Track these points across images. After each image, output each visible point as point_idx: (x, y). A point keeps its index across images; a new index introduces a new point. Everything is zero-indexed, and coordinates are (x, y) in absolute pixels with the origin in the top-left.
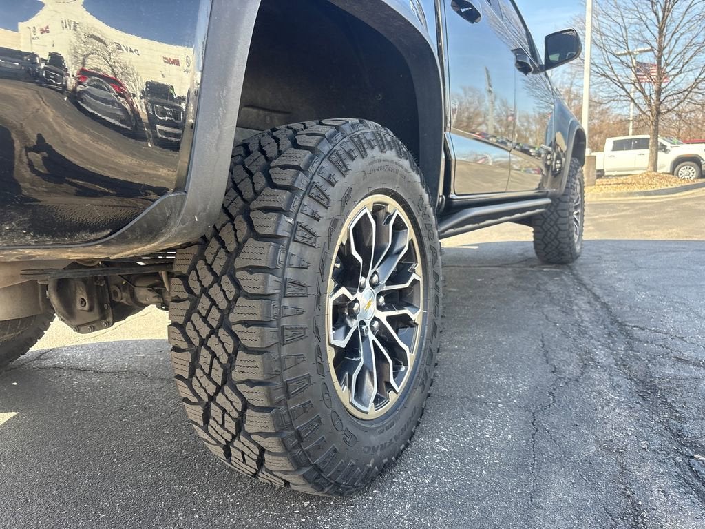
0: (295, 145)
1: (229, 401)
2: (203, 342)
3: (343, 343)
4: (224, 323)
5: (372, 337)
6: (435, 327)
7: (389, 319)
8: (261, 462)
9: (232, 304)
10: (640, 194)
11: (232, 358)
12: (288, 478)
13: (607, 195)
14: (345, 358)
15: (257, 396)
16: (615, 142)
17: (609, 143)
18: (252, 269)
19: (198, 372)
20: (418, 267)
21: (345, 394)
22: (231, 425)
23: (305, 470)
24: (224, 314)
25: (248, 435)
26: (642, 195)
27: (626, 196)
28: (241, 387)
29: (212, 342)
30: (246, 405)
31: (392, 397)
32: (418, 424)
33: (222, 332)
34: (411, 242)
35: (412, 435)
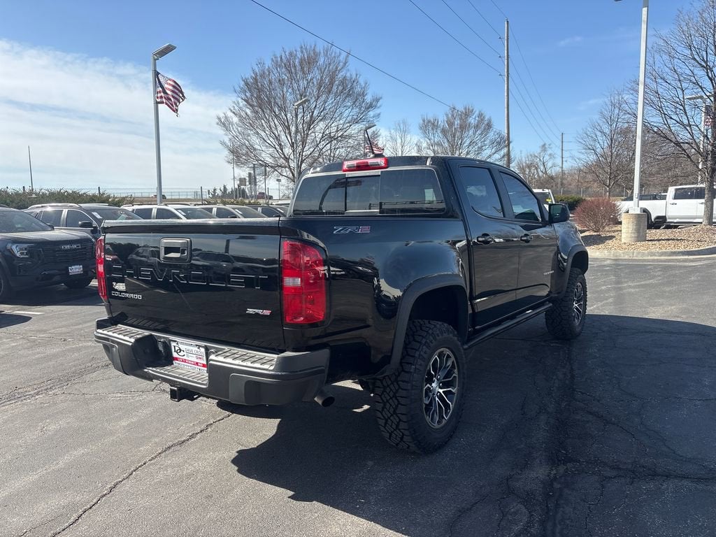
0: (414, 340)
1: (395, 419)
2: (388, 401)
3: (427, 402)
4: (395, 396)
5: (437, 399)
6: (462, 394)
7: (443, 392)
8: (402, 438)
9: (397, 391)
10: (684, 253)
11: (397, 406)
12: (410, 444)
13: (652, 254)
14: (428, 407)
15: (404, 418)
16: (676, 190)
17: (671, 191)
18: (403, 381)
19: (385, 410)
20: (456, 371)
21: (428, 419)
22: (394, 426)
23: (415, 442)
24: (395, 394)
25: (399, 430)
26: (686, 255)
27: (670, 256)
28: (399, 415)
29: (391, 401)
30: (400, 420)
31: (444, 422)
32: (454, 432)
33: (394, 399)
34: (453, 362)
35: (451, 436)
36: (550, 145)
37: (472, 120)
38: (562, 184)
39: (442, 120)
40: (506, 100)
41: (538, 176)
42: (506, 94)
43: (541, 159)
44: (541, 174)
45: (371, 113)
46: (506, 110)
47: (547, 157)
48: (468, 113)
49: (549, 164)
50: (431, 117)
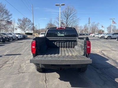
38: (39, 31)
43: (36, 27)
44: (36, 29)
45: (10, 17)
48: (27, 19)
50: (20, 19)
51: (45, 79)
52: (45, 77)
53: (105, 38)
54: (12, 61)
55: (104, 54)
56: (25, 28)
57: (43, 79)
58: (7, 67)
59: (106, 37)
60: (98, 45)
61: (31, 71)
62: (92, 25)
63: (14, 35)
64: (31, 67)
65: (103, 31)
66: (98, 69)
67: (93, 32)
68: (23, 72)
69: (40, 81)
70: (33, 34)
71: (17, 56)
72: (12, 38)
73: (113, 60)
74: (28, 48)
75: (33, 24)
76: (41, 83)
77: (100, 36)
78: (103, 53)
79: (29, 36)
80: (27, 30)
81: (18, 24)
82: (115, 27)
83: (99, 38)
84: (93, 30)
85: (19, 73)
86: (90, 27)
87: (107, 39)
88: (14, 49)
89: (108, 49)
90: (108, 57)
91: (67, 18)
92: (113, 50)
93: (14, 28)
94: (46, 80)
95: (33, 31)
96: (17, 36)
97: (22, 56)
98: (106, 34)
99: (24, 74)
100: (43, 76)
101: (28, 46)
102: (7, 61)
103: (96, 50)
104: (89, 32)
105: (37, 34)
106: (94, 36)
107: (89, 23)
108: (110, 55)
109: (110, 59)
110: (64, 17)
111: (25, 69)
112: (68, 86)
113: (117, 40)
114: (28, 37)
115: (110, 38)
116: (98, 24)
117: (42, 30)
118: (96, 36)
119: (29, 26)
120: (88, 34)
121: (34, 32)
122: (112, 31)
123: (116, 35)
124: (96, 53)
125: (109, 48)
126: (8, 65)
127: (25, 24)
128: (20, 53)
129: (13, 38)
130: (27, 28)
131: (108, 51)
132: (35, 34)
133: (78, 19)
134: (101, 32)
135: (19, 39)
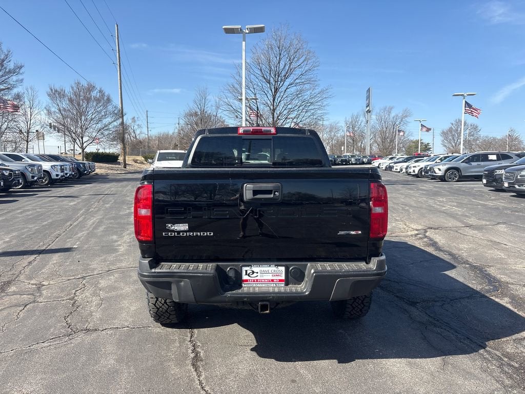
36: (138, 118)
37: (95, 94)
38: (149, 147)
39: (68, 91)
40: (119, 82)
41: (132, 141)
42: (119, 79)
43: (132, 128)
44: (132, 138)
46: (119, 90)
47: (136, 127)
48: (91, 88)
49: (138, 132)
50: (57, 87)
51: (192, 355)
52: (190, 346)
53: (434, 178)
54: (31, 278)
55: (434, 244)
56: (84, 129)
57: (185, 355)
58: (13, 309)
59: (440, 173)
60: (411, 206)
61: (127, 321)
62: (380, 120)
63: (30, 162)
64: (125, 303)
65: (426, 148)
66: (413, 304)
67: (386, 152)
68: (91, 326)
69: (171, 364)
70: (121, 159)
71: (56, 257)
72: (23, 175)
73: (474, 268)
74: (100, 223)
75: (121, 114)
76: (174, 370)
77: (416, 167)
78: (431, 240)
79: (100, 169)
80: (94, 139)
81: (49, 113)
82: (475, 128)
83: (410, 178)
84: (384, 139)
85: (72, 331)
86: (373, 127)
87: (442, 179)
88: (33, 227)
89: (452, 223)
90: (451, 254)
91: (276, 90)
92: (470, 226)
93: (28, 132)
94: (197, 358)
95: (120, 146)
96: (46, 166)
97: (76, 255)
98: (441, 160)
99: (94, 335)
100: (182, 341)
101: (101, 212)
102: (8, 283)
103: (402, 226)
104: (368, 149)
105: (140, 158)
106: (389, 168)
107: (369, 111)
108: (461, 246)
109: (459, 263)
110: (259, 82)
111: (97, 315)
112: (293, 381)
113: (486, 185)
114: (98, 171)
115: (455, 174)
116: (406, 115)
117: (163, 141)
118: (398, 167)
119: (100, 120)
120: (365, 160)
121: (124, 148)
122: (462, 147)
123: (482, 163)
124: (403, 240)
125: (453, 216)
126: (14, 299)
127: (81, 114)
128: (68, 246)
129: (29, 175)
130: (92, 132)
131: (450, 229)
132: (129, 159)
133: (322, 92)
134: (417, 152)
135: (54, 183)
